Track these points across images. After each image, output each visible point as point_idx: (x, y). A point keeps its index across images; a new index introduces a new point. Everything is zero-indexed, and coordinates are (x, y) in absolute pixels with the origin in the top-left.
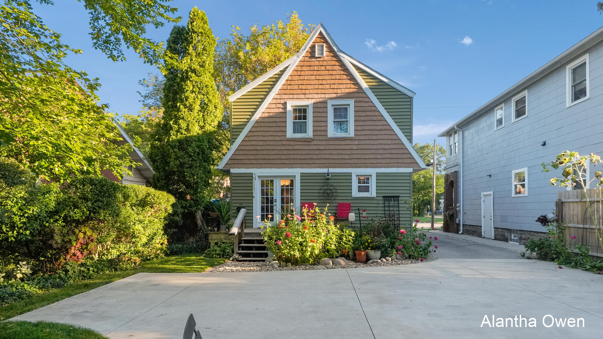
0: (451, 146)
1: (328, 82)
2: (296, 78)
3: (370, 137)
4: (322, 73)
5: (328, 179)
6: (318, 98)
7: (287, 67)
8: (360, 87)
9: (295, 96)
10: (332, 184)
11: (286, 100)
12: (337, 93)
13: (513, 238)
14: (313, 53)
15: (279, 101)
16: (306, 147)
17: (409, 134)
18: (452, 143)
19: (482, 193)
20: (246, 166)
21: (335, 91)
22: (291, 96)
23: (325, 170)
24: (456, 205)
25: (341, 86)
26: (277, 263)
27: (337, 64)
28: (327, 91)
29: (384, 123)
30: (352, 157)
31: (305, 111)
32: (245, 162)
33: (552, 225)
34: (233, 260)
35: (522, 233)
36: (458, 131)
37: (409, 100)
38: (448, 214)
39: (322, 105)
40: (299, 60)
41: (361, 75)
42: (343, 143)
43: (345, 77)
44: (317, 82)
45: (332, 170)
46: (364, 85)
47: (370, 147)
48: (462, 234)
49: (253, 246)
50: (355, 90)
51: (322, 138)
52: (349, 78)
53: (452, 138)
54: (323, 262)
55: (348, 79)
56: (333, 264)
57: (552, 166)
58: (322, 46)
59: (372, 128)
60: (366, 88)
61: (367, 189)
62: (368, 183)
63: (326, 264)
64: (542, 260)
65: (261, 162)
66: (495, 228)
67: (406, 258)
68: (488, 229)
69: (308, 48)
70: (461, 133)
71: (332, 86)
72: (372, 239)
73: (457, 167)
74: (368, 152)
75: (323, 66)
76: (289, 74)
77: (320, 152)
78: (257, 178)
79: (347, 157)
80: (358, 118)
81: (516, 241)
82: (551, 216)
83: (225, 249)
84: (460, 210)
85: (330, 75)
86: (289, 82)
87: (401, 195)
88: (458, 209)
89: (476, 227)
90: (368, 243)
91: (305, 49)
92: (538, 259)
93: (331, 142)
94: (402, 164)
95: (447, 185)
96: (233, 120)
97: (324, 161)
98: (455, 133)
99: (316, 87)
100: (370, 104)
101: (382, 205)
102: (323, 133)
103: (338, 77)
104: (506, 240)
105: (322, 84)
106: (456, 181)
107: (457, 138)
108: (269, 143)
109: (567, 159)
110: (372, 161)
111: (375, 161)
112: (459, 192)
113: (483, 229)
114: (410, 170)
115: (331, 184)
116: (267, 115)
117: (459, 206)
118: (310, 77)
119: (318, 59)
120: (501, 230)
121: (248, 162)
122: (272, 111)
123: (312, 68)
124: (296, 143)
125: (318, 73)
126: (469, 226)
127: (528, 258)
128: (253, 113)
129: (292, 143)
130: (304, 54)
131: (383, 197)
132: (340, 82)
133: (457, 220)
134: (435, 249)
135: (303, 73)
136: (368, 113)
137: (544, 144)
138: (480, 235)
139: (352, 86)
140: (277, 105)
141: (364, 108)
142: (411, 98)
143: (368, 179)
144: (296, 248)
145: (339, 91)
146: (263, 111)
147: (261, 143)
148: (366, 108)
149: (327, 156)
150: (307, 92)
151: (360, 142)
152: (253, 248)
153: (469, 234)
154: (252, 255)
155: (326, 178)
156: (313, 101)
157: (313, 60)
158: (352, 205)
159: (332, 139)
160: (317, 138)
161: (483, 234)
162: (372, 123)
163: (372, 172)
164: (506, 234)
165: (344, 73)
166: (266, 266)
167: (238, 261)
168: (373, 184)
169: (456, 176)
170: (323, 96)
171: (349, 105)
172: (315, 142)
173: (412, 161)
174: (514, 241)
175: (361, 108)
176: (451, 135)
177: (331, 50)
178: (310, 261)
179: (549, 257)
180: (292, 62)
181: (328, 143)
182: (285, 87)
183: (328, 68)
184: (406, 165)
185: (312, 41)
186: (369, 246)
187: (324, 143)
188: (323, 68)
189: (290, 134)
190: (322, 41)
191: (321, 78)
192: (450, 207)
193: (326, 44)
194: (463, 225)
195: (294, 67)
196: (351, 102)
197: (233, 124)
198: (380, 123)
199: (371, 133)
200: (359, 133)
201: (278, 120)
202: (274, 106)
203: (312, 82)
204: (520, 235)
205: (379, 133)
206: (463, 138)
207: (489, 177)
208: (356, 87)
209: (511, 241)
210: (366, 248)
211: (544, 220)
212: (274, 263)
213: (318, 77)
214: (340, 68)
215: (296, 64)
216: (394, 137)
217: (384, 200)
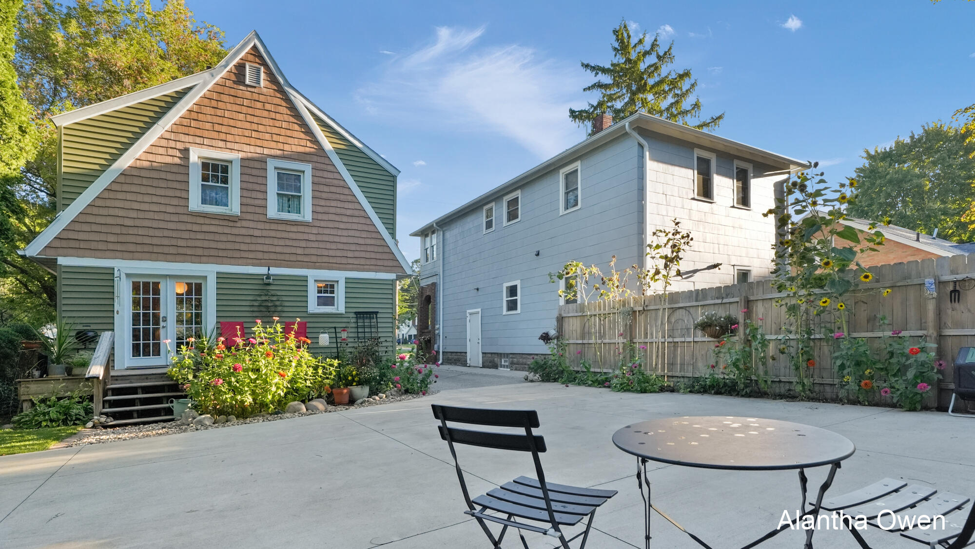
0: (426, 249)
1: (269, 129)
2: (209, 110)
3: (337, 225)
4: (258, 113)
5: (269, 284)
6: (251, 151)
7: (190, 88)
8: (321, 148)
9: (206, 141)
10: (276, 292)
11: (188, 145)
12: (283, 150)
13: (503, 363)
14: (242, 77)
15: (172, 144)
16: (227, 230)
17: (391, 226)
18: (428, 245)
19: (468, 311)
20: (98, 253)
21: (280, 146)
22: (198, 140)
23: (263, 270)
24: (433, 327)
25: (290, 140)
26: (210, 418)
27: (284, 104)
28: (265, 144)
29: (357, 206)
30: (307, 251)
31: (225, 170)
32: (93, 245)
33: (553, 343)
34: (94, 427)
35: (514, 356)
36: (437, 230)
37: (391, 179)
38: (424, 339)
39: (257, 165)
40: (214, 81)
41: (322, 130)
42: (294, 229)
43: (296, 127)
44: (248, 125)
45: (274, 271)
46: (327, 145)
47: (337, 239)
48: (442, 364)
49: (137, 399)
50: (313, 150)
51: (256, 217)
52: (303, 130)
53: (428, 239)
54: (291, 408)
55: (302, 132)
56: (307, 410)
57: (558, 276)
58: (258, 70)
59: (339, 211)
60: (331, 151)
61: (330, 302)
62: (333, 292)
63: (295, 411)
64: (545, 382)
65: (132, 248)
66: (483, 353)
67: (402, 394)
68: (474, 355)
69: (231, 65)
70: (441, 233)
71: (275, 138)
72: (358, 369)
73: (435, 277)
74: (334, 246)
75: (258, 101)
76: (194, 101)
77: (254, 240)
78: (123, 276)
79: (299, 251)
80: (318, 194)
81: (507, 367)
82: (553, 333)
83: (68, 408)
84: (439, 333)
85: (272, 119)
86: (194, 116)
87: (380, 311)
88: (437, 332)
89: (459, 354)
90: (352, 376)
91: (225, 66)
92: (540, 381)
93: (273, 226)
94: (382, 267)
95: (421, 301)
96: (64, 163)
97: (260, 255)
98: (433, 232)
99: (247, 133)
100: (336, 176)
101: (354, 325)
102: (258, 210)
103: (284, 125)
104: (495, 367)
105: (257, 131)
106: (435, 297)
107: (434, 239)
108: (151, 215)
109: (574, 269)
110: (338, 260)
111: (344, 261)
112: (438, 310)
113: (468, 355)
114: (393, 276)
115: (273, 292)
116: (146, 164)
117: (439, 329)
118: (234, 115)
119: (249, 89)
120: (490, 355)
121: (101, 246)
122: (159, 159)
123: (239, 101)
124: (207, 221)
125: (250, 111)
126: (450, 354)
127: (532, 381)
128: (115, 158)
129: (201, 220)
130: (224, 73)
131: (356, 313)
132: (289, 133)
133: (436, 346)
134: (435, 379)
135: (221, 105)
136: (333, 189)
137: (538, 255)
138: (464, 364)
139: (309, 144)
140: (169, 149)
141: (327, 180)
142: (394, 177)
143: (332, 286)
144: (246, 389)
145: (287, 147)
146: (137, 156)
147: (134, 214)
148: (331, 180)
149: (265, 248)
150: (229, 137)
151: (321, 231)
152: (137, 401)
153: (451, 364)
154: (135, 415)
155: (266, 282)
156: (241, 155)
157: (241, 87)
158: (308, 325)
159: (275, 221)
160: (249, 217)
161: (468, 361)
162: (339, 204)
163: (339, 276)
164: (496, 359)
165: (296, 121)
166: (188, 425)
167: (105, 427)
168: (340, 294)
169: (435, 289)
170: (259, 150)
171: (304, 172)
172: (244, 224)
173: (395, 263)
174: (504, 368)
175: (324, 180)
176: (427, 236)
177: (272, 79)
178: (269, 408)
179: (551, 378)
180: (201, 81)
181: (267, 226)
182: (186, 122)
183: (268, 107)
184: (387, 268)
185: (240, 56)
186: (353, 380)
187: (260, 226)
188: (259, 105)
189: (195, 203)
190: (257, 60)
191: (256, 120)
192: (426, 331)
193: (264, 68)
194: (443, 352)
195: (205, 91)
196: (308, 168)
197: (64, 170)
198: (350, 206)
199: (337, 218)
200: (320, 217)
201: (170, 177)
202: (162, 151)
203: (239, 124)
204: (511, 359)
205: (350, 220)
206: (443, 240)
207: (476, 290)
208: (315, 147)
209: (501, 367)
210: (349, 384)
211: (546, 338)
212: (204, 418)
213: (249, 118)
214: (289, 113)
215: (209, 87)
216: (371, 228)
217: (357, 317)
